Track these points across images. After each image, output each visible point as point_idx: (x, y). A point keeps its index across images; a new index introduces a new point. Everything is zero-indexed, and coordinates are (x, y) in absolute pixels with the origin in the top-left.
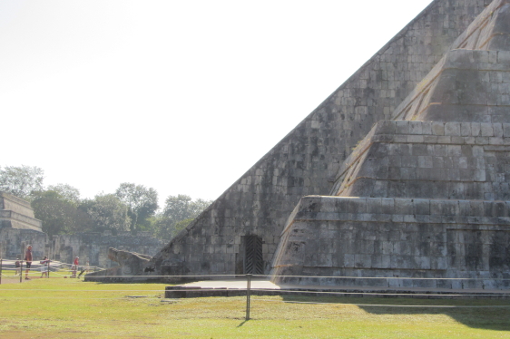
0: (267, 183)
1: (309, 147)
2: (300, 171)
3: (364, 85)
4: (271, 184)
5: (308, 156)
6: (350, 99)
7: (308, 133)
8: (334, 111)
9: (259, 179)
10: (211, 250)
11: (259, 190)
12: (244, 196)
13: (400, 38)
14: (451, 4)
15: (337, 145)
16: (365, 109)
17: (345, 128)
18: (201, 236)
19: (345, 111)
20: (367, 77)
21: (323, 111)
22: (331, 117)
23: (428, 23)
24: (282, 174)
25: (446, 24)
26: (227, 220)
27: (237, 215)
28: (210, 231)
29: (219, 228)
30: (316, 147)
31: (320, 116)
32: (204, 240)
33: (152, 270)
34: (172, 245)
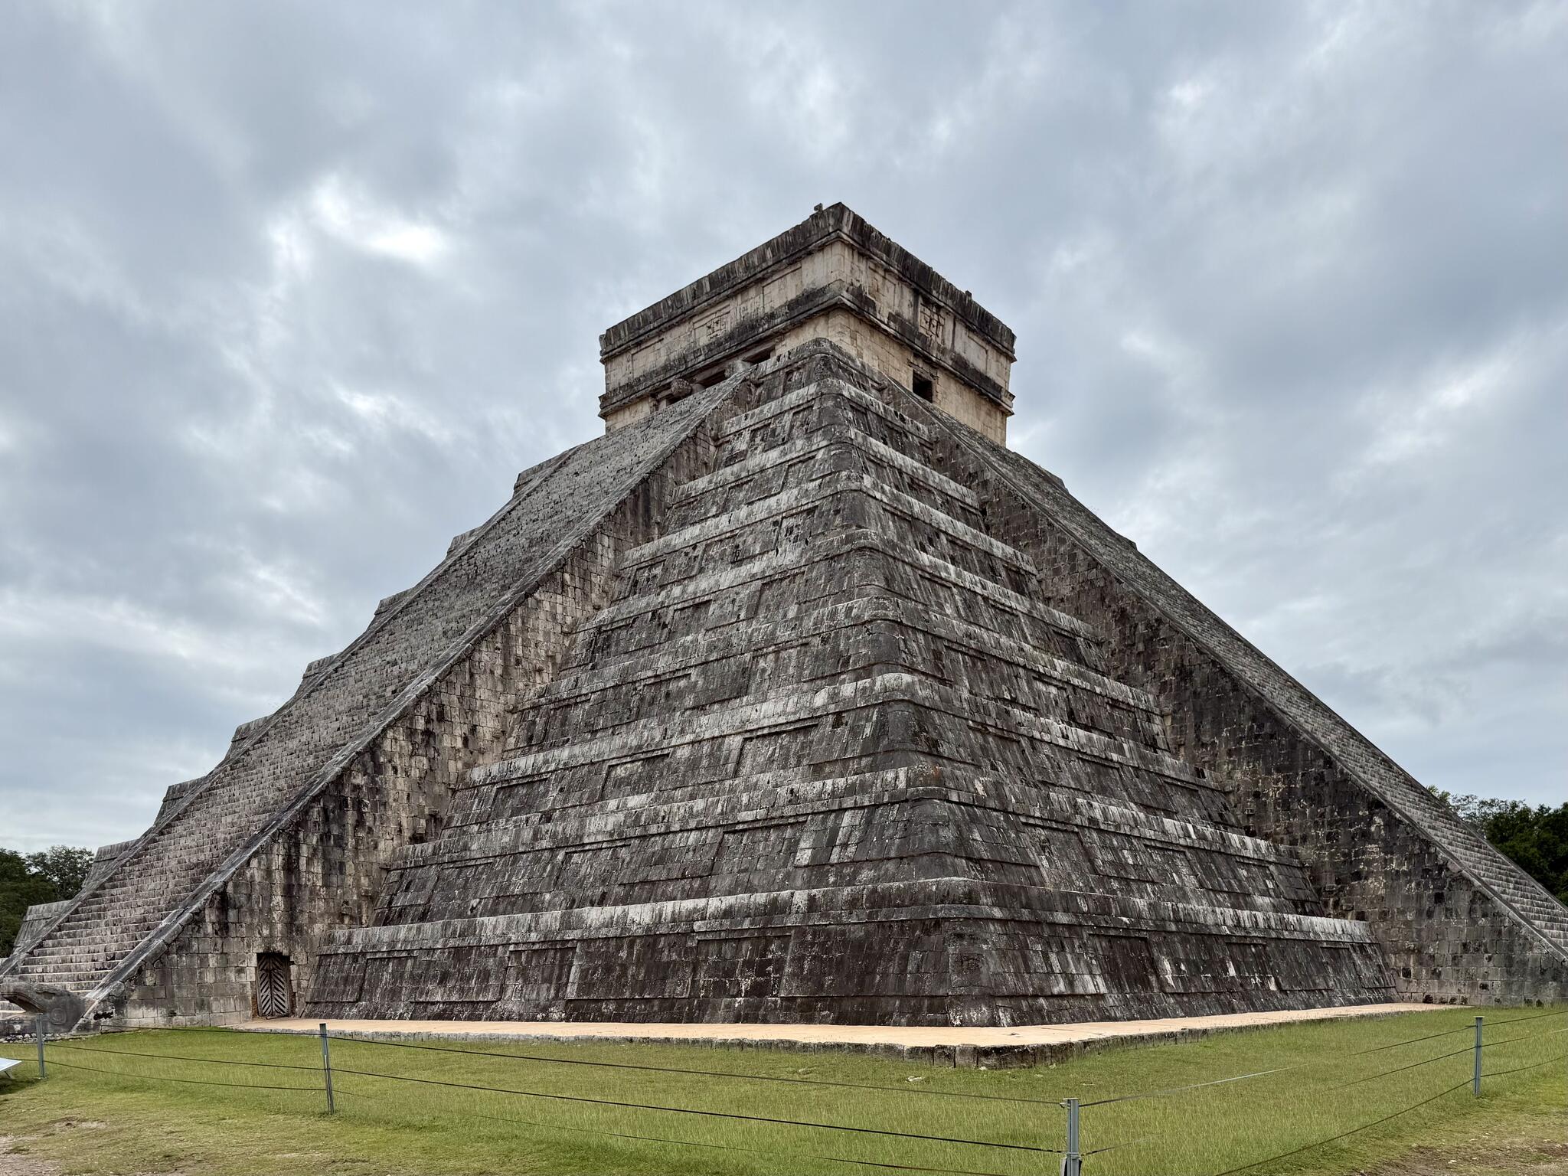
0: (290, 867)
1: (350, 813)
2: (338, 851)
3: (421, 724)
4: (298, 867)
5: (350, 828)
6: (403, 743)
7: (347, 791)
8: (382, 760)
9: (278, 861)
11: (279, 877)
12: (257, 887)
13: (464, 660)
14: (523, 623)
16: (425, 761)
17: (399, 787)
18: (192, 955)
19: (397, 761)
20: (424, 714)
21: (367, 757)
22: (379, 769)
23: (499, 645)
25: (520, 652)
26: (232, 927)
27: (248, 920)
28: (207, 946)
29: (219, 941)
30: (361, 814)
31: (364, 765)
32: (196, 961)
33: (108, 1016)
34: (140, 971)
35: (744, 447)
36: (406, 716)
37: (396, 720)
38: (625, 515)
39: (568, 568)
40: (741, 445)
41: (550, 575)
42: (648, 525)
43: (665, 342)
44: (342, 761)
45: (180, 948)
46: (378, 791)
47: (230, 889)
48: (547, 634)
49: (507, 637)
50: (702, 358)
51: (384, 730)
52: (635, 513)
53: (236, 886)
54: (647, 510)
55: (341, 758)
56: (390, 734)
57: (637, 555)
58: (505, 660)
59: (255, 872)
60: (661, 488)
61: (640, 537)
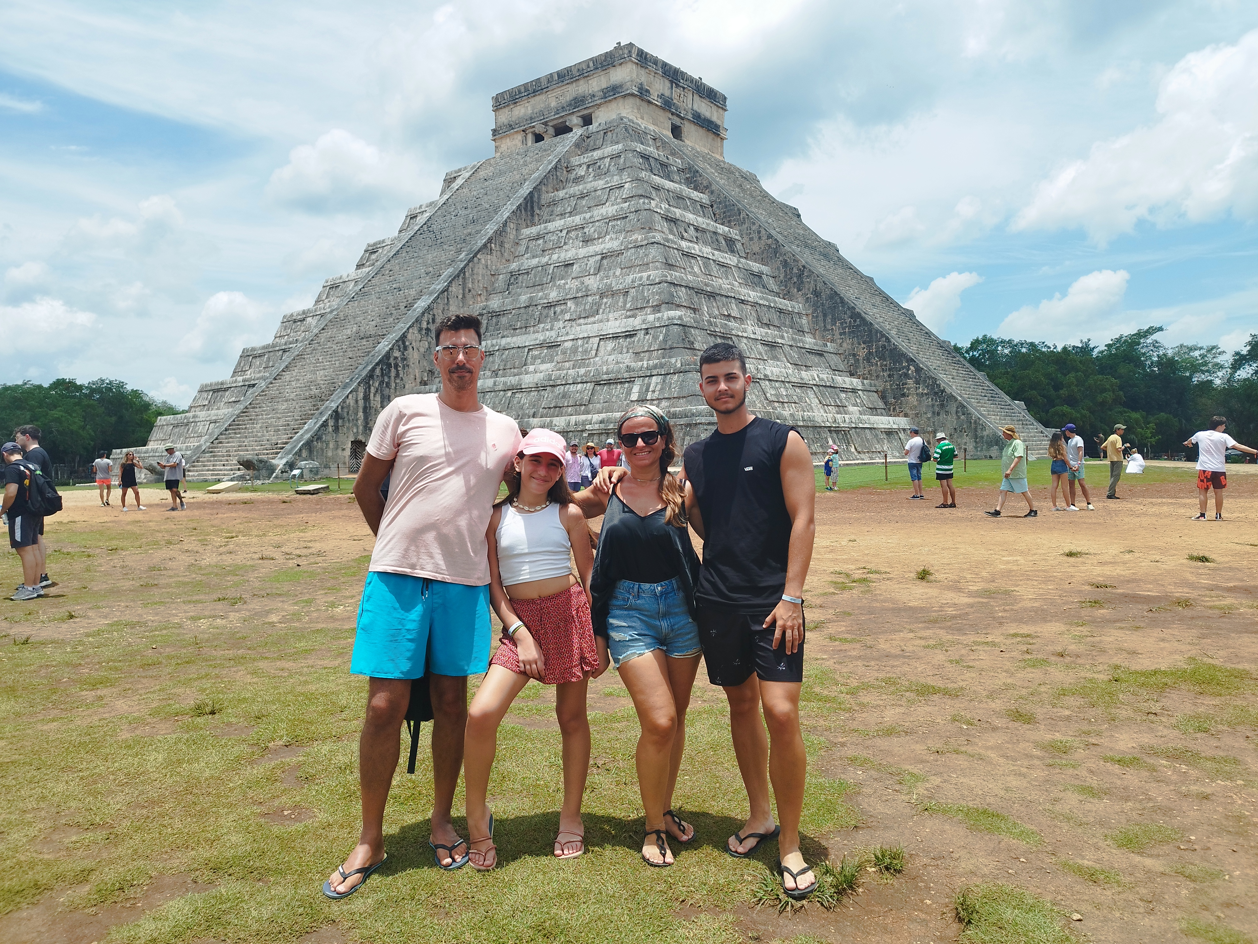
0: (366, 398)
1: (393, 371)
3: (424, 325)
5: (393, 378)
6: (417, 335)
7: (392, 361)
8: (407, 343)
9: (361, 395)
10: (330, 454)
11: (361, 403)
12: (352, 409)
14: (472, 271)
15: (410, 370)
16: (427, 343)
17: (415, 357)
18: (322, 442)
19: (414, 344)
20: (427, 319)
21: (400, 343)
22: (405, 348)
23: (460, 283)
24: (376, 392)
25: (470, 286)
26: (340, 428)
27: (347, 424)
28: (329, 438)
29: (334, 435)
30: (398, 371)
31: (399, 346)
32: (325, 445)
33: (286, 472)
34: (300, 450)
35: (583, 174)
36: (418, 321)
37: (413, 323)
38: (521, 210)
39: (493, 241)
40: (582, 172)
41: (485, 245)
42: (533, 215)
43: (531, 103)
44: (388, 345)
45: (318, 439)
46: (405, 359)
47: (339, 410)
48: (483, 275)
49: (464, 278)
50: (553, 113)
51: (408, 329)
52: (526, 210)
53: (342, 408)
54: (532, 207)
55: (387, 343)
56: (411, 330)
57: (528, 233)
58: (463, 290)
59: (351, 401)
60: (539, 196)
61: (529, 222)
